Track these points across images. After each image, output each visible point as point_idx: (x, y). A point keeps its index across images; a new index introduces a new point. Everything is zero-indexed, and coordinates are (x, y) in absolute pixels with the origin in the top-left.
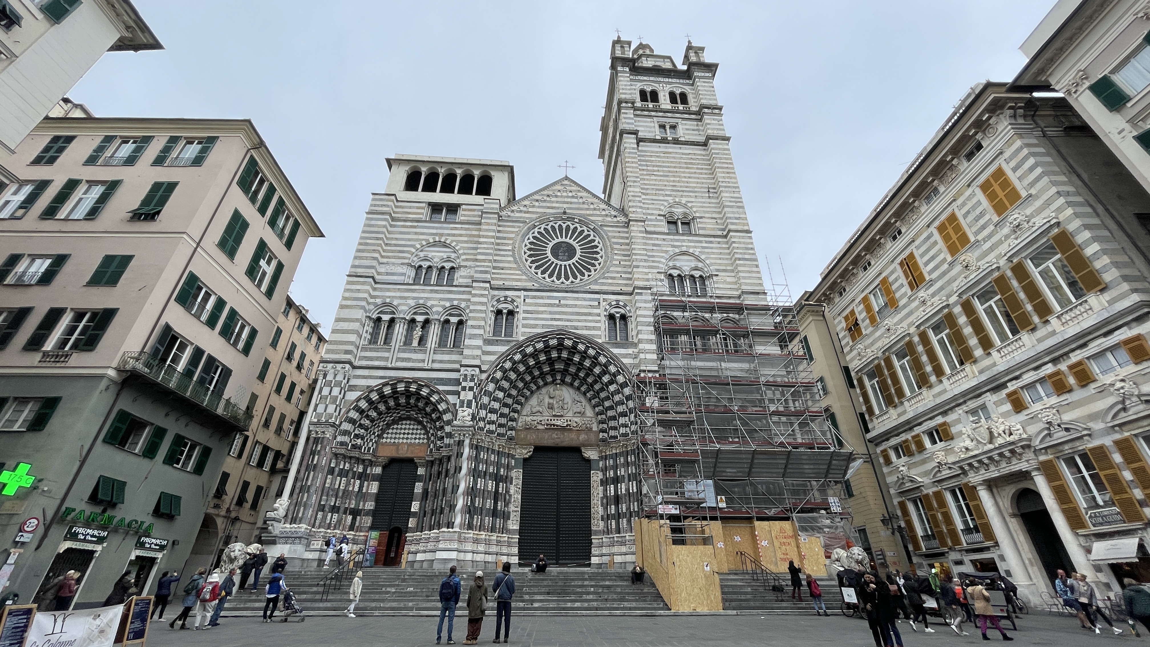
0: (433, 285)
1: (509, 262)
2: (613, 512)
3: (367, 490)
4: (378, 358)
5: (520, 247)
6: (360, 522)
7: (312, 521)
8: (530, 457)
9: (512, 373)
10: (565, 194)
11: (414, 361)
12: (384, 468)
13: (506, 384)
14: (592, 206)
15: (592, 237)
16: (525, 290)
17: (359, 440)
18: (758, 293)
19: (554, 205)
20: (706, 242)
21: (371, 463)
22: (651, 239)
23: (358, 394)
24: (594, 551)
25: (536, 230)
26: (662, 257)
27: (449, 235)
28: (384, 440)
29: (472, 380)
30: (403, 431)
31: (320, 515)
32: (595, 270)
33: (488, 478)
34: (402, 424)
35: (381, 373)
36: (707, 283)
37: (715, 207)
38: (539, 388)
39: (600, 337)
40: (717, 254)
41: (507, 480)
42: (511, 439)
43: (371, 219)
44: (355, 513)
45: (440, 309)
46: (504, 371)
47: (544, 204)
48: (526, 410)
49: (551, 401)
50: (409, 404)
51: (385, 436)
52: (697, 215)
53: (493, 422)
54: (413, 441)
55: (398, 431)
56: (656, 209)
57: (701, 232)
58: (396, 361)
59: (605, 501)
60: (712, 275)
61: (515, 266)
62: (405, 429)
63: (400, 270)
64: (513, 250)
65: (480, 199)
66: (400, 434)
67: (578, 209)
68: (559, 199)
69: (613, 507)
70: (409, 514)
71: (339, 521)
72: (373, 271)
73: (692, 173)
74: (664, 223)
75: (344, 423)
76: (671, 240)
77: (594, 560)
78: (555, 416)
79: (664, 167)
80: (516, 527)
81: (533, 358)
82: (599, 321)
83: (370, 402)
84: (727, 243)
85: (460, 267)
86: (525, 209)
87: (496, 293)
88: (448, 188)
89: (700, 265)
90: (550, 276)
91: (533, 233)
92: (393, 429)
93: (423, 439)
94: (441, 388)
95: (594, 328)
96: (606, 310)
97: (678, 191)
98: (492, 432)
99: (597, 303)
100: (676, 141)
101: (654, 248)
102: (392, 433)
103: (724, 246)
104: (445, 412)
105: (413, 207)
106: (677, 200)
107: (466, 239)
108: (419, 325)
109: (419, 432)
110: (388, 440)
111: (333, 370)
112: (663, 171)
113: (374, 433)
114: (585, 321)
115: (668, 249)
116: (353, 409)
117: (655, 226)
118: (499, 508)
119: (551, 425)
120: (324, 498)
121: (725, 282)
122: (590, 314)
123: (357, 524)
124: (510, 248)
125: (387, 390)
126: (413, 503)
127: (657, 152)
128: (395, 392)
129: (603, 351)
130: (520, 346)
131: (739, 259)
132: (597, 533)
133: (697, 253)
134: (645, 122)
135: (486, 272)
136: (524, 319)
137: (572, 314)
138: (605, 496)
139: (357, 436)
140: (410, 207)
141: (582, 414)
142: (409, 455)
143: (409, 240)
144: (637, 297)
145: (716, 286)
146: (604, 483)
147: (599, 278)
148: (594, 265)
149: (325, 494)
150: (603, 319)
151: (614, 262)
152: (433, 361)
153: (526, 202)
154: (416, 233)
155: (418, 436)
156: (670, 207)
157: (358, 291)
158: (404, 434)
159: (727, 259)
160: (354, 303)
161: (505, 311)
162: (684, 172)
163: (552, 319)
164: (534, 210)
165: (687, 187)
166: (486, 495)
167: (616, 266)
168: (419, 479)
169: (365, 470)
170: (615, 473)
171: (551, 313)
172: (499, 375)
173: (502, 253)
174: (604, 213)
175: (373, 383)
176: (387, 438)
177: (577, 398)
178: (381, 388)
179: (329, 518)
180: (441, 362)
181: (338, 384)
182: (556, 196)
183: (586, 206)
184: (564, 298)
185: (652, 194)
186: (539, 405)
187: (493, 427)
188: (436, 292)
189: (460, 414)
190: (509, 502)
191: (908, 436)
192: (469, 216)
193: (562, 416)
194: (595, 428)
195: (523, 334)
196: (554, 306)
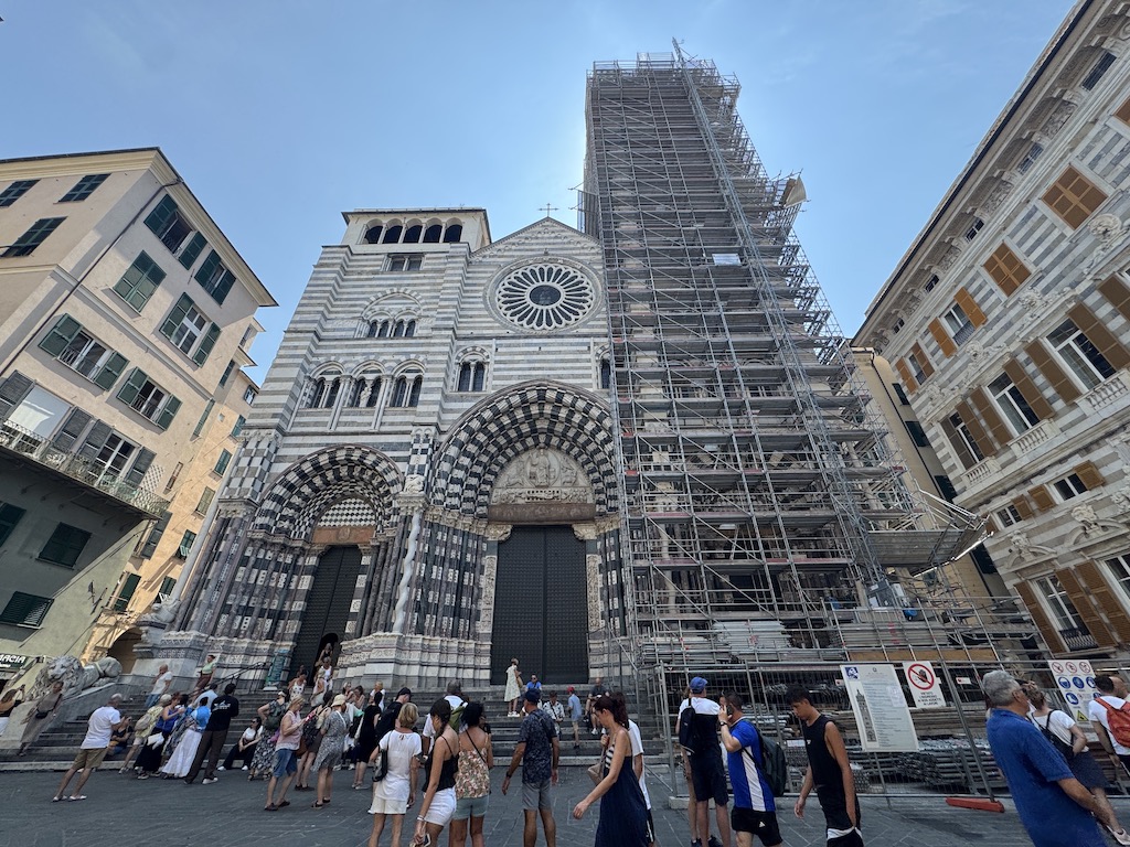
0: (388, 339)
1: (480, 309)
2: (616, 607)
3: (297, 585)
4: (316, 424)
5: (493, 294)
6: (284, 629)
7: (211, 627)
8: (507, 540)
9: (481, 435)
10: (546, 235)
11: (359, 424)
12: (321, 557)
13: (472, 448)
14: (579, 246)
15: (579, 278)
16: (498, 338)
17: (287, 522)
19: (534, 247)
21: (303, 552)
23: (287, 465)
24: (593, 660)
25: (513, 275)
27: (408, 285)
28: (322, 524)
29: (426, 441)
30: (346, 512)
31: (224, 619)
32: (584, 313)
33: (447, 565)
34: (345, 503)
35: (317, 440)
38: (517, 454)
39: (590, 385)
41: (477, 569)
42: (481, 517)
43: (320, 272)
44: (278, 616)
45: (394, 364)
46: (472, 433)
47: (522, 247)
48: (503, 480)
49: (534, 469)
50: (353, 477)
51: (324, 518)
53: (457, 495)
54: (357, 523)
55: (341, 512)
58: (337, 426)
59: (605, 592)
61: (486, 313)
62: (349, 509)
63: (353, 324)
64: (484, 297)
65: (448, 246)
66: (342, 515)
67: (562, 249)
68: (539, 241)
69: (616, 599)
70: (348, 616)
71: (253, 628)
72: (317, 326)
75: (267, 501)
77: (594, 673)
78: (538, 487)
80: (488, 630)
81: (508, 415)
82: (590, 368)
83: (302, 475)
85: (420, 317)
86: (499, 253)
87: (462, 343)
88: (412, 236)
90: (529, 322)
91: (509, 278)
92: (334, 509)
93: (371, 520)
94: (389, 454)
95: (583, 376)
96: (598, 355)
98: (454, 507)
99: (586, 348)
102: (332, 515)
104: (393, 483)
105: (371, 260)
107: (428, 288)
108: (369, 385)
109: (366, 511)
110: (327, 524)
111: (255, 437)
113: (309, 514)
114: (572, 368)
116: (281, 483)
118: (464, 605)
119: (533, 498)
120: (233, 596)
122: (577, 361)
123: (280, 630)
124: (481, 294)
125: (324, 460)
126: (354, 601)
128: (333, 461)
129: (595, 401)
130: (490, 403)
132: (596, 635)
135: (450, 319)
136: (495, 370)
137: (556, 361)
138: (606, 586)
139: (283, 518)
140: (367, 260)
142: (352, 541)
143: (363, 293)
146: (604, 568)
147: (589, 320)
148: (582, 308)
149: (233, 591)
150: (594, 365)
152: (382, 424)
153: (501, 246)
154: (371, 286)
155: (364, 517)
157: (296, 348)
158: (347, 515)
160: (291, 361)
161: (473, 363)
163: (530, 369)
164: (511, 253)
166: (444, 588)
168: (362, 570)
169: (295, 560)
170: (618, 555)
171: (529, 362)
172: (463, 436)
173: (471, 300)
174: (593, 251)
175: (306, 452)
176: (326, 521)
177: (566, 464)
178: (317, 458)
179: (237, 622)
180: (392, 424)
181: (261, 453)
182: (537, 238)
183: (572, 246)
184: (546, 344)
186: (519, 474)
187: (455, 501)
188: (391, 346)
189: (409, 483)
190: (479, 597)
191: (1025, 491)
192: (434, 264)
193: (547, 487)
194: (590, 501)
195: (494, 387)
196: (533, 353)
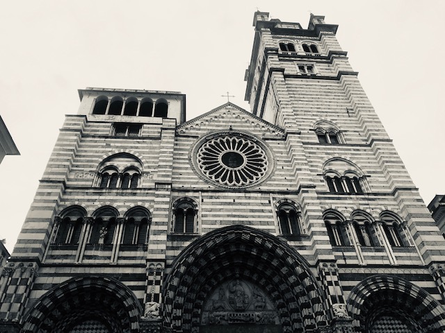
0: (118, 189)
1: (187, 168)
4: (66, 257)
5: (195, 157)
9: (194, 268)
10: (229, 116)
11: (101, 258)
13: (189, 279)
15: (255, 148)
16: (203, 191)
18: (410, 189)
19: (221, 124)
20: (354, 150)
22: (307, 148)
23: (44, 292)
25: (208, 143)
26: (319, 162)
27: (132, 147)
29: (158, 274)
32: (262, 175)
34: (85, 324)
35: (67, 270)
36: (361, 183)
37: (356, 124)
38: (219, 284)
39: (274, 231)
40: (365, 159)
43: (65, 135)
45: (125, 210)
46: (188, 265)
47: (213, 123)
48: (209, 305)
49: (232, 296)
50: (94, 302)
52: (342, 129)
53: (179, 318)
56: (306, 125)
57: (348, 142)
58: (83, 259)
60: (365, 176)
61: (192, 171)
62: (88, 329)
63: (89, 177)
64: (189, 159)
65: (159, 120)
67: (242, 126)
68: (225, 120)
72: (64, 177)
73: (331, 99)
74: (315, 136)
76: (325, 149)
78: (237, 311)
79: (307, 95)
81: (214, 253)
82: (272, 217)
83: (55, 301)
84: (372, 150)
85: (143, 172)
86: (197, 127)
87: (177, 194)
88: (130, 111)
89: (353, 168)
90: (223, 179)
91: (206, 146)
94: (127, 283)
95: (267, 223)
96: (276, 207)
97: (323, 112)
99: (267, 202)
100: (314, 77)
101: (311, 155)
103: (370, 152)
104: (131, 308)
105: (101, 126)
106: (323, 118)
107: (147, 150)
109: (102, 331)
111: (20, 269)
112: (308, 98)
114: (259, 217)
115: (323, 156)
117: (308, 138)
119: (234, 320)
121: (377, 181)
122: (263, 211)
124: (187, 157)
125: (73, 288)
127: (301, 85)
128: (81, 289)
129: (279, 243)
130: (201, 241)
131: (387, 162)
133: (348, 159)
134: (288, 64)
135: (168, 176)
136: (203, 216)
137: (247, 211)
140: (98, 127)
141: (263, 308)
143: (97, 152)
144: (304, 195)
145: (370, 185)
147: (267, 180)
148: (260, 171)
150: (274, 214)
151: (278, 167)
152: (119, 258)
154: (103, 147)
156: (318, 124)
157: (49, 194)
159: (375, 163)
160: (45, 205)
161: (185, 210)
162: (325, 98)
164: (205, 127)
165: (329, 109)
167: (279, 170)
171: (227, 210)
172: (183, 269)
173: (181, 161)
174: (263, 129)
175: (59, 281)
177: (256, 292)
178: (67, 286)
180: (126, 258)
181: (24, 282)
182: (223, 117)
183: (248, 124)
184: (239, 197)
185: (301, 115)
186: (221, 299)
187: (178, 323)
188: (121, 194)
189: (148, 309)
192: (150, 132)
194: (278, 322)
195: (203, 230)
196: (229, 204)
